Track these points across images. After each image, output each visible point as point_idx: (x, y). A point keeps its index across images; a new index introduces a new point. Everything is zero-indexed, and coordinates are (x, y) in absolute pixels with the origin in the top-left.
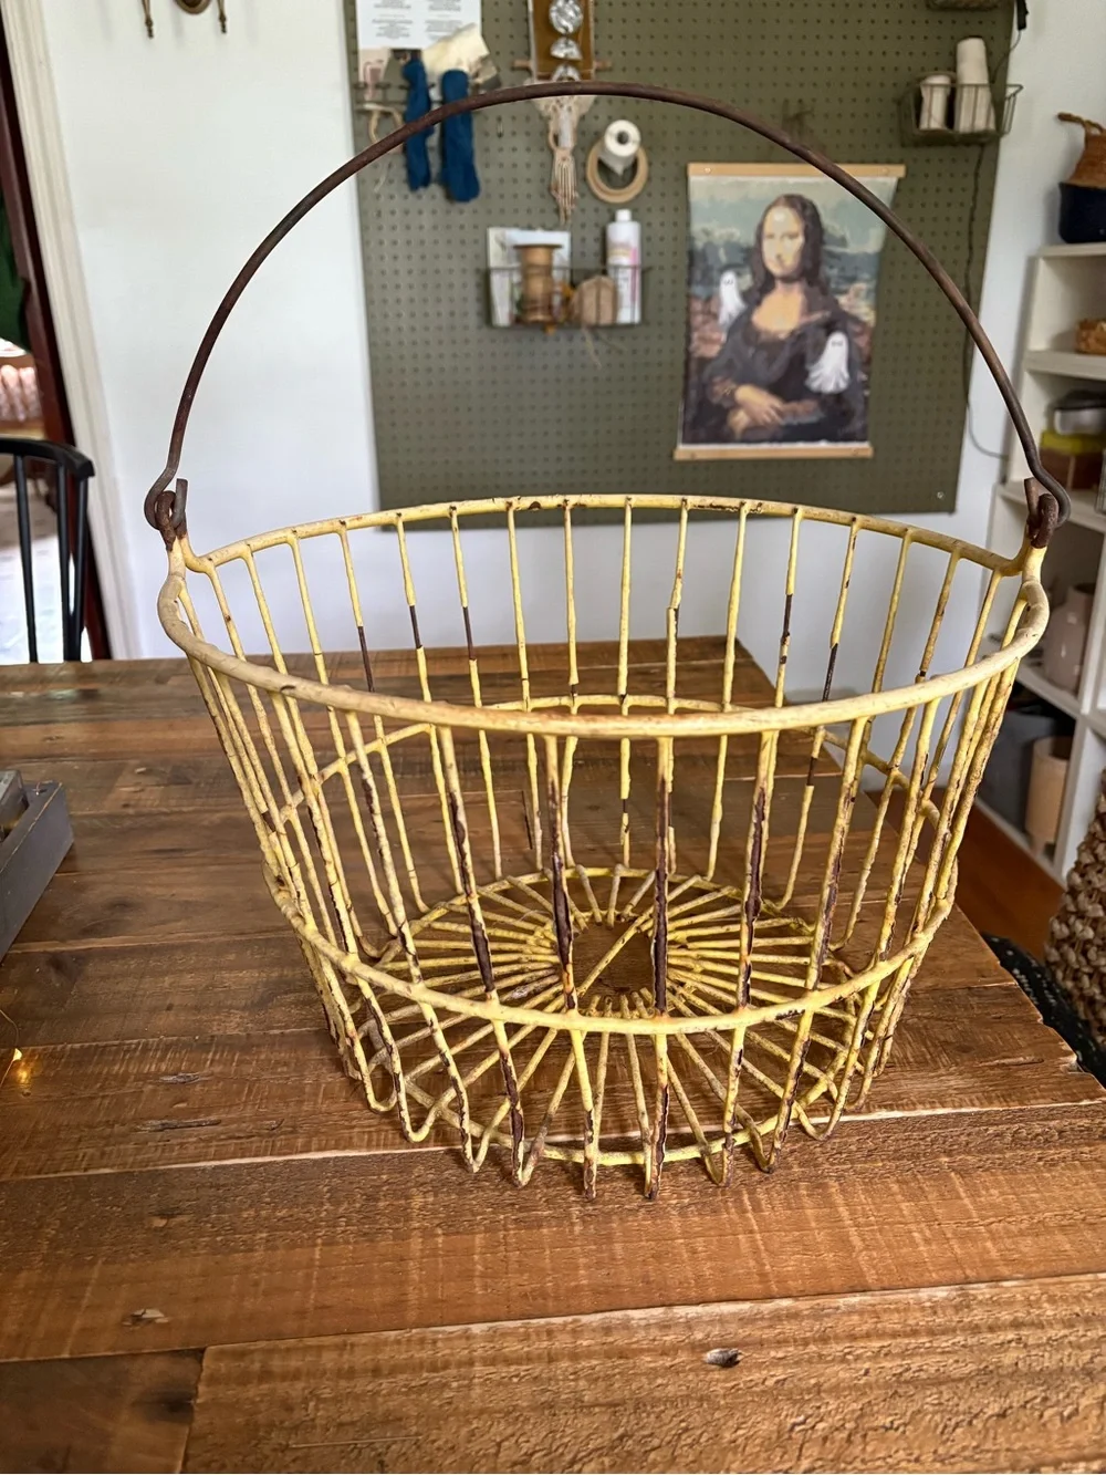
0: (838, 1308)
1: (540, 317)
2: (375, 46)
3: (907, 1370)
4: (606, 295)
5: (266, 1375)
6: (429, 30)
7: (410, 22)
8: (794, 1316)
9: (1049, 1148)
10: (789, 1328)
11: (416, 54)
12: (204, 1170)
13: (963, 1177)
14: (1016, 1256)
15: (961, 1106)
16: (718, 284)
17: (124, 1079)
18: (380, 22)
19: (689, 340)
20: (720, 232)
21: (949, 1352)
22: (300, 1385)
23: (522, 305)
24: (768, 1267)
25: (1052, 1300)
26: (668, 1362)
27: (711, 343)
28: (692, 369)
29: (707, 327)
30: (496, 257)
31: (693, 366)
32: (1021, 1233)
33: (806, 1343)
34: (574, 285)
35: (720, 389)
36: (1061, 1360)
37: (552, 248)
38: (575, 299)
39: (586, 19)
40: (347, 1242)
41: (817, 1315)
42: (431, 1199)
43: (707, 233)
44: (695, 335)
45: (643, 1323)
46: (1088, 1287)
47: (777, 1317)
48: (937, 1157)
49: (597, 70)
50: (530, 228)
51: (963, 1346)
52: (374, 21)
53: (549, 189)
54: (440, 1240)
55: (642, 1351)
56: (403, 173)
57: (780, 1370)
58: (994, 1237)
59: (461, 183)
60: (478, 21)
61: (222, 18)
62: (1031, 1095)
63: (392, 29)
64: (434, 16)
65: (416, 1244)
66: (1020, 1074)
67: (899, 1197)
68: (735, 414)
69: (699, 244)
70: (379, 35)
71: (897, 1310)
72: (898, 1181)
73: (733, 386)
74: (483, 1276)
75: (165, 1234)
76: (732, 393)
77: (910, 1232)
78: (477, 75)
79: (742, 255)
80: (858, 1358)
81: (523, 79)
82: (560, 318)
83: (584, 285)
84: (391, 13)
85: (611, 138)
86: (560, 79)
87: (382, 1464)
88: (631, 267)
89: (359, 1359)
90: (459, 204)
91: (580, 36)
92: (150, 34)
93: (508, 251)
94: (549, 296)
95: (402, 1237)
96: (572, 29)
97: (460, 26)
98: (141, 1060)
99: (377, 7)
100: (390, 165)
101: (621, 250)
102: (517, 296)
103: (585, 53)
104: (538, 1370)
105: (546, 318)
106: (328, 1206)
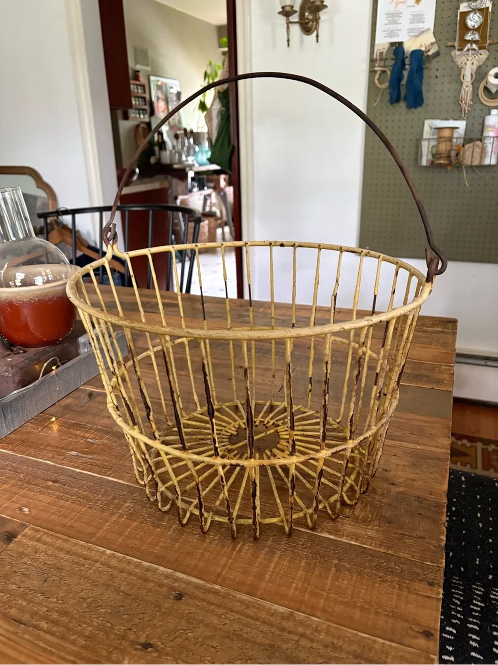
0: (235, 597)
1: (442, 162)
2: (383, 41)
3: (240, 631)
4: (477, 151)
5: (39, 540)
6: (409, 32)
7: (400, 30)
8: (216, 593)
9: (390, 575)
10: (211, 597)
11: (400, 44)
12: (75, 472)
13: (337, 571)
14: (330, 610)
15: (364, 544)
17: (77, 436)
18: (387, 31)
21: (264, 632)
22: (45, 547)
23: (436, 155)
24: (224, 572)
25: (328, 633)
26: (158, 589)
30: (427, 133)
32: (341, 603)
33: (211, 604)
34: (463, 146)
36: (308, 657)
37: (453, 129)
38: (461, 153)
39: (486, 20)
40: (95, 509)
41: (226, 596)
42: (132, 505)
45: (161, 572)
46: (349, 635)
47: (210, 591)
48: (333, 560)
49: (490, 44)
50: (447, 119)
51: (272, 633)
52: (384, 31)
53: (458, 101)
54: (123, 519)
55: (153, 581)
56: (388, 97)
57: (194, 609)
58: (327, 599)
59: (416, 100)
60: (432, 27)
61: (317, 36)
62: (403, 551)
63: (391, 33)
64: (412, 26)
65: (115, 518)
66: (407, 541)
67: (302, 568)
70: (385, 37)
71: (258, 608)
72: (307, 563)
74: (126, 536)
75: (49, 488)
77: (293, 582)
78: (429, 51)
80: (226, 618)
81: (451, 51)
82: (454, 162)
83: (467, 146)
84: (392, 27)
85: (491, 75)
86: (468, 50)
87: (46, 580)
88: (494, 137)
89: (67, 546)
90: (413, 110)
91: (481, 29)
92: (288, 45)
93: (433, 130)
94: (450, 151)
95: (112, 514)
96: (476, 26)
97: (423, 30)
98: (87, 432)
99: (386, 24)
100: (382, 94)
101: (490, 129)
102: (434, 152)
103: (483, 37)
104: (115, 573)
105: (446, 162)
106: (100, 496)
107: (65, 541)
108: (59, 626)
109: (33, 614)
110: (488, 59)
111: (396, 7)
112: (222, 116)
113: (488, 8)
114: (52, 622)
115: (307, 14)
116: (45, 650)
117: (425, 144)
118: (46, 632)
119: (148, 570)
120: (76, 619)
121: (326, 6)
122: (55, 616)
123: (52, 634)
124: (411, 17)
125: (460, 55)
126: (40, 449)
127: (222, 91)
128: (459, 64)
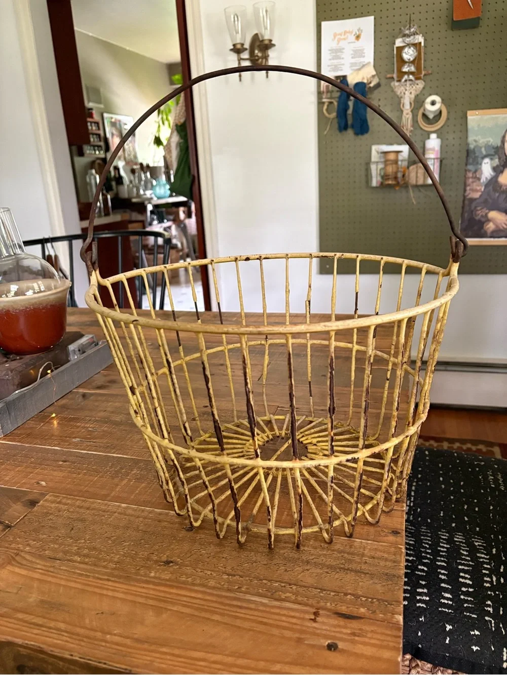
1: (390, 182)
4: (421, 171)
6: (351, 67)
7: (343, 64)
11: (345, 77)
12: (81, 453)
16: (481, 164)
17: (78, 427)
18: (331, 66)
19: (465, 191)
20: (482, 141)
22: (66, 506)
23: (385, 177)
27: (476, 191)
28: (467, 204)
29: (475, 184)
30: (375, 156)
31: (466, 202)
34: (408, 168)
35: (480, 213)
37: (398, 152)
38: (407, 174)
39: (419, 54)
40: (106, 478)
42: (138, 472)
43: (475, 141)
44: (468, 188)
49: (425, 75)
50: (391, 144)
52: (329, 66)
54: (132, 483)
55: (166, 521)
56: (336, 126)
59: (362, 128)
60: (372, 61)
63: (336, 68)
64: (353, 61)
65: (125, 482)
68: (488, 224)
69: (472, 147)
70: (330, 71)
73: (487, 211)
74: (137, 494)
75: (61, 466)
76: (486, 214)
78: (370, 83)
79: (493, 150)
81: (391, 82)
82: (401, 183)
83: (411, 168)
84: (335, 62)
85: (428, 103)
86: (406, 81)
87: (72, 529)
88: (434, 159)
89: (86, 505)
90: (360, 136)
91: (416, 61)
92: (240, 80)
93: (380, 154)
94: (396, 173)
95: (122, 480)
96: (412, 59)
97: (364, 63)
98: (87, 423)
99: (330, 60)
100: (331, 122)
101: (431, 152)
102: (382, 174)
103: (418, 68)
104: (132, 518)
105: (394, 182)
106: (108, 468)
107: (83, 501)
108: (90, 557)
109: (65, 553)
110: (424, 88)
111: (338, 44)
112: (180, 146)
113: (420, 43)
114: (84, 556)
115: (256, 52)
116: (81, 575)
117: (373, 167)
118: (80, 563)
119: (160, 514)
120: (104, 551)
121: (274, 45)
122: (86, 551)
123: (86, 564)
124: (352, 52)
125: (399, 85)
126: (46, 439)
127: (179, 124)
128: (398, 93)
